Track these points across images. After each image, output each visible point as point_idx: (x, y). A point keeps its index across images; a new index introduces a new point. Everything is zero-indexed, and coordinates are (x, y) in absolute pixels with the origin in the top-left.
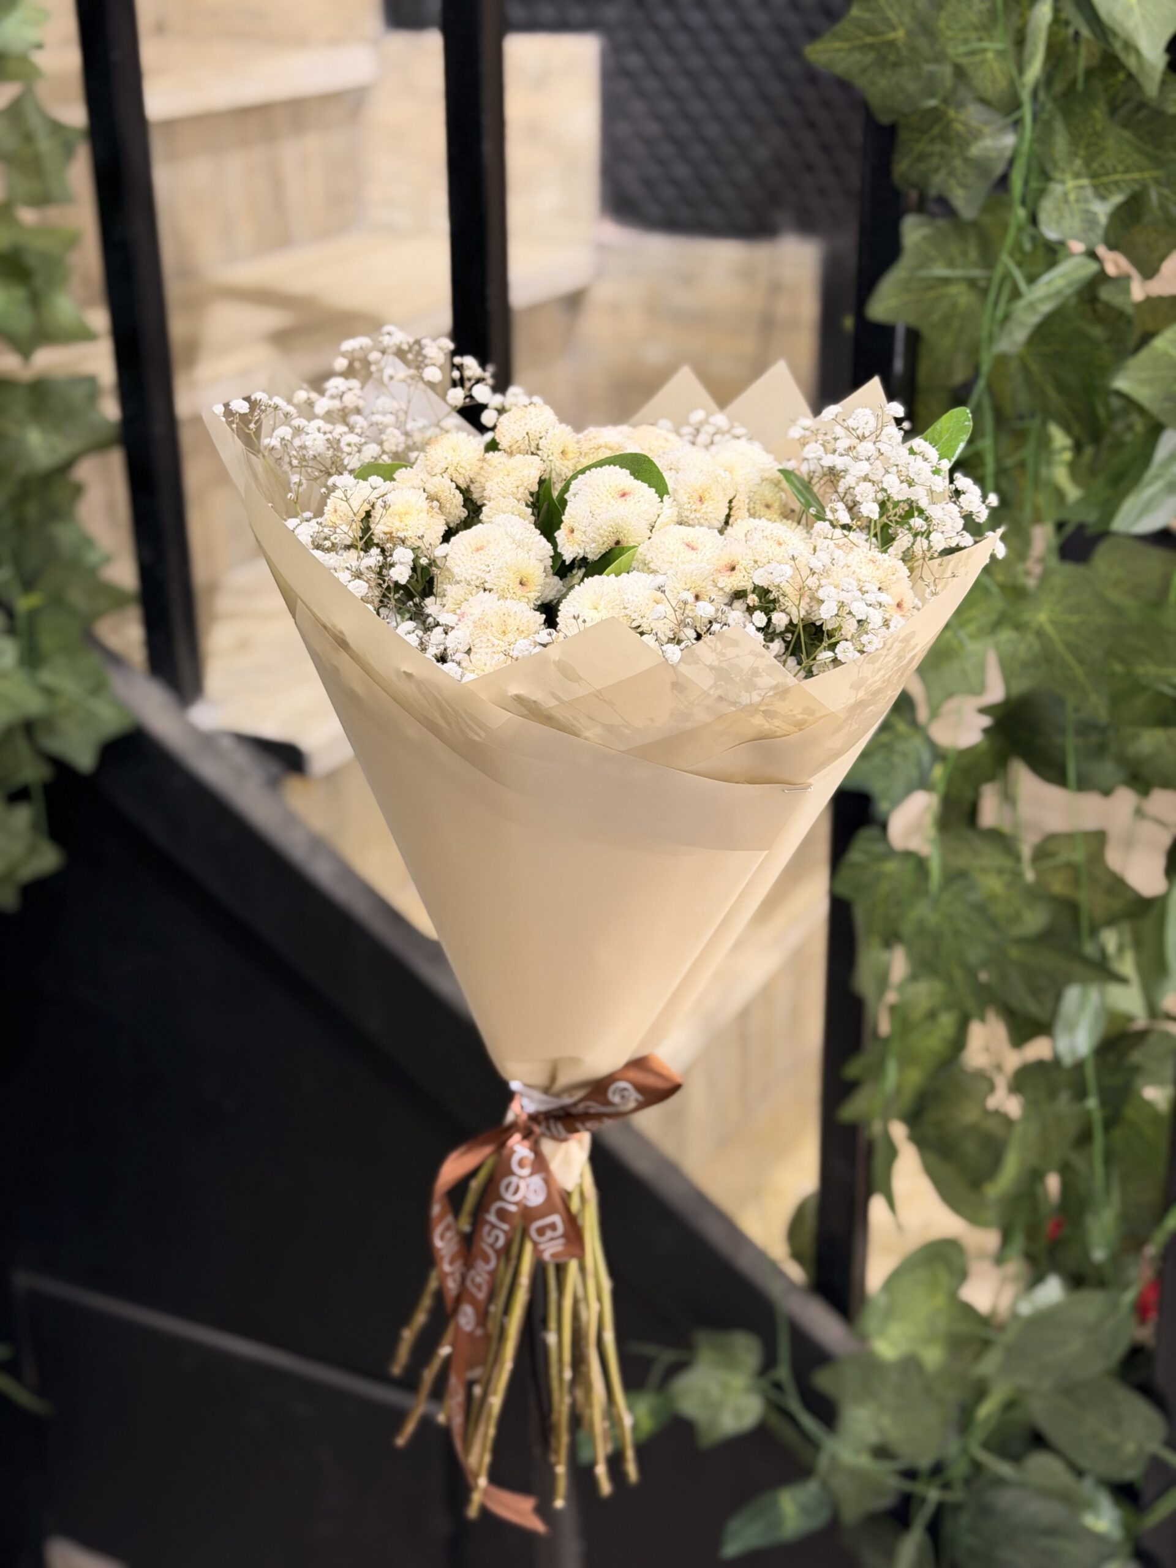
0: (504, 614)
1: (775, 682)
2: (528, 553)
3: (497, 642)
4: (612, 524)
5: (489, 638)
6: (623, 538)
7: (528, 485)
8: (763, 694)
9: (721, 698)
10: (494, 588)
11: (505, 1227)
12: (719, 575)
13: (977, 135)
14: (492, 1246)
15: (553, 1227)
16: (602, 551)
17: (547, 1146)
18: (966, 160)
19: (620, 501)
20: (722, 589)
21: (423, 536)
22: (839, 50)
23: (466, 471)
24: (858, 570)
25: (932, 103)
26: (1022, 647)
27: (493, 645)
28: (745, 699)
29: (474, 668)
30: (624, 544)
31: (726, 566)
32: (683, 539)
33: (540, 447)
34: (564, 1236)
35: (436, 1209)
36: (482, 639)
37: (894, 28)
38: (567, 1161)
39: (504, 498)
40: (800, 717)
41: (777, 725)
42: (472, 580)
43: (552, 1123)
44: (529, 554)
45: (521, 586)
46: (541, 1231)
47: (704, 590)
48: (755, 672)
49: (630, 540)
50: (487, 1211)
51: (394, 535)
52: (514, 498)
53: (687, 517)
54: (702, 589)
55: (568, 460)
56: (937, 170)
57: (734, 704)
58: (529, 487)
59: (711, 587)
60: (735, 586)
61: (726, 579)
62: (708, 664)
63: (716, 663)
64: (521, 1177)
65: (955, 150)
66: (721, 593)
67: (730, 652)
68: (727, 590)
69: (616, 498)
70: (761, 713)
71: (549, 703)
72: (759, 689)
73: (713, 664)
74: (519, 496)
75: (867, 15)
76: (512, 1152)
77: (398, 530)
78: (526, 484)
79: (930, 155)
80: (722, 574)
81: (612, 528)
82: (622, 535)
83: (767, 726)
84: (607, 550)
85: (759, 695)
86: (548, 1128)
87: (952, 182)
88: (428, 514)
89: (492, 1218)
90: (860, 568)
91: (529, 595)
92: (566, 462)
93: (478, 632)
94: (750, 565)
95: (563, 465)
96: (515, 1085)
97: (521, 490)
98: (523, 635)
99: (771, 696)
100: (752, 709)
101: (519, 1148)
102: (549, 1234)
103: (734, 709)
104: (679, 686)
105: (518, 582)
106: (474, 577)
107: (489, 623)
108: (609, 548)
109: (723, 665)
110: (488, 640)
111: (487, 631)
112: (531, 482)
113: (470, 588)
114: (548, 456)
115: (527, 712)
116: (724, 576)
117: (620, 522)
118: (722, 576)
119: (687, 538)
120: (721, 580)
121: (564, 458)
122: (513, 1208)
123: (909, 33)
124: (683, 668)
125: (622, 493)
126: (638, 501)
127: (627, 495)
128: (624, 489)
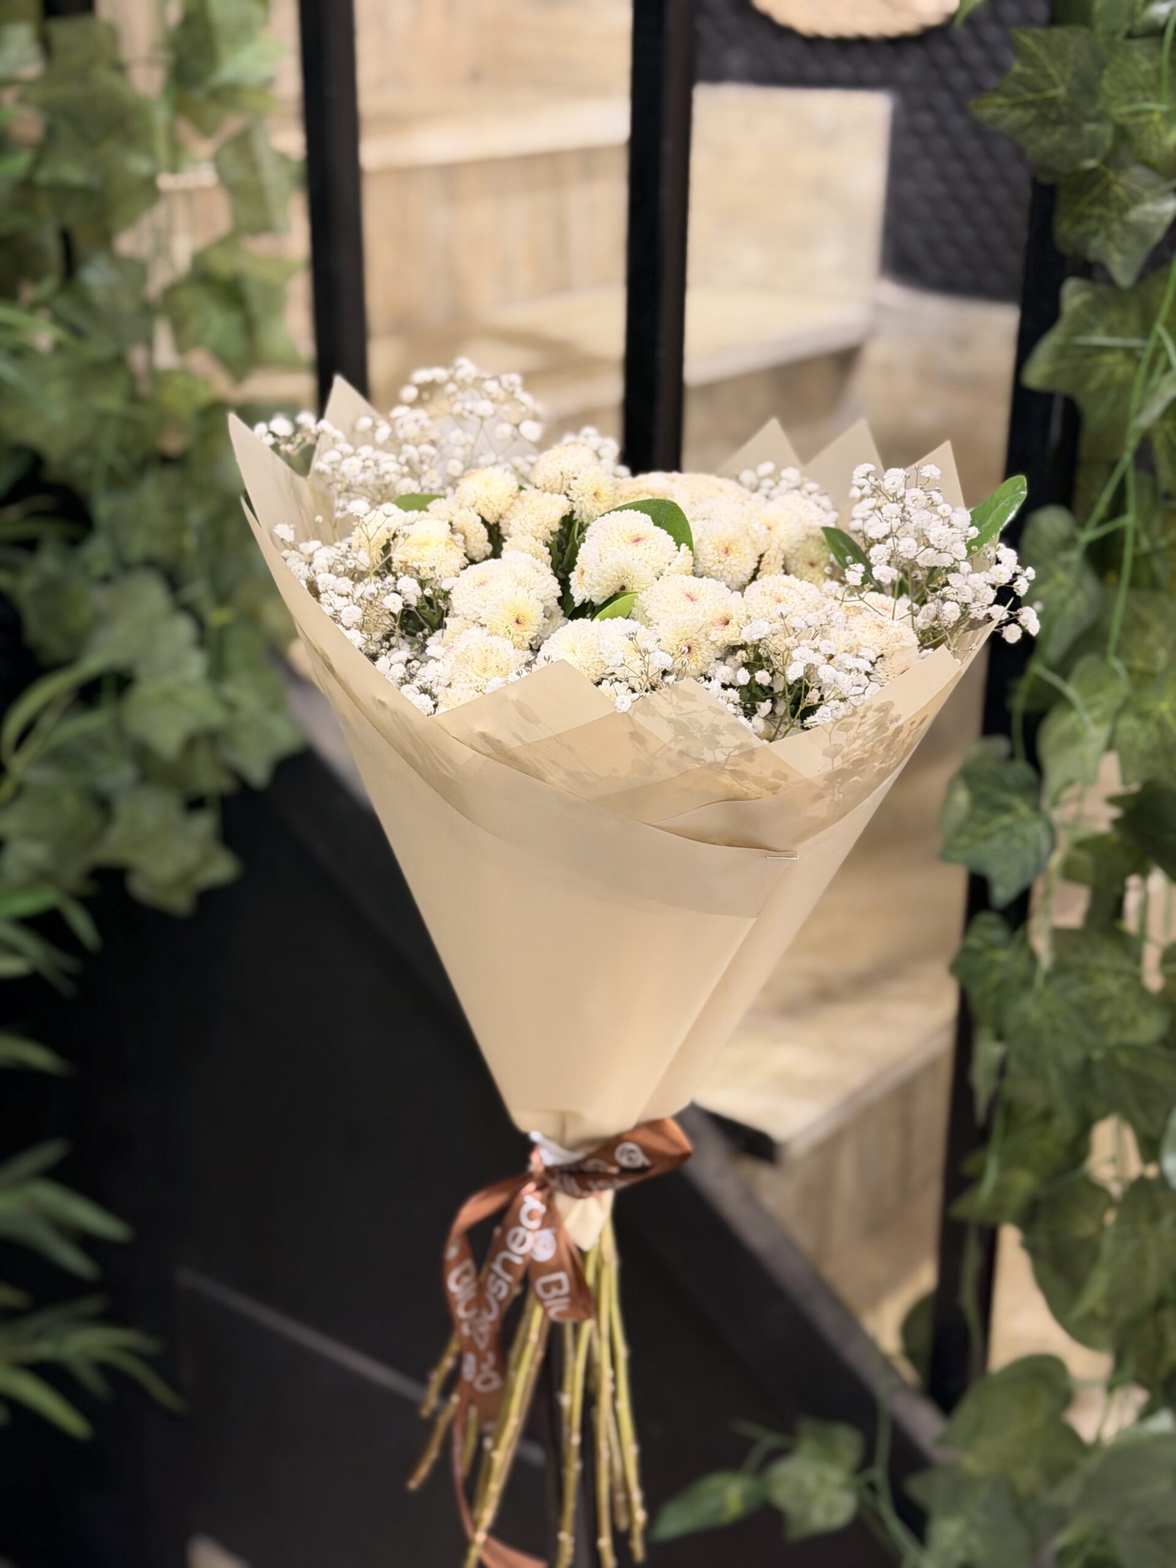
0: (487, 651)
1: (738, 742)
2: (528, 591)
3: (475, 677)
4: (616, 568)
5: (468, 673)
6: (628, 583)
7: (548, 524)
8: (727, 753)
9: (682, 753)
10: (488, 624)
11: (509, 1278)
12: (712, 628)
13: (1136, 199)
14: (495, 1296)
15: (558, 1284)
16: (606, 595)
17: (562, 1201)
18: (1125, 224)
19: (632, 546)
20: (713, 643)
21: (434, 568)
22: (1000, 106)
23: (494, 506)
24: (860, 634)
25: (1091, 163)
26: (1142, 737)
27: (471, 681)
28: (708, 756)
29: (449, 703)
30: (629, 589)
31: (720, 619)
32: (684, 589)
33: (571, 487)
34: (569, 1295)
35: (452, 1252)
36: (461, 673)
37: (1054, 86)
38: (584, 1218)
39: (523, 535)
40: (772, 780)
41: (748, 787)
42: (469, 614)
43: (565, 1178)
44: (530, 593)
45: (516, 624)
46: (547, 1287)
47: (696, 642)
48: (716, 730)
49: (635, 586)
50: (493, 1259)
51: (409, 564)
52: (532, 536)
53: (709, 568)
54: (693, 641)
55: (601, 502)
56: (1095, 233)
57: (698, 760)
58: (550, 526)
59: (703, 640)
60: (726, 641)
61: (718, 632)
62: (665, 716)
63: (673, 716)
64: (528, 1230)
65: (1113, 214)
66: (714, 647)
67: (687, 705)
68: (718, 644)
69: (628, 543)
70: (728, 772)
71: (511, 743)
72: (722, 747)
73: (671, 716)
74: (538, 535)
75: (1029, 71)
76: (523, 1203)
77: (414, 560)
78: (545, 523)
79: (1089, 217)
80: (716, 627)
81: (617, 572)
82: (627, 580)
83: (738, 786)
84: (612, 595)
85: (723, 753)
86: (562, 1182)
87: (1111, 247)
88: (446, 546)
89: (497, 1267)
90: (864, 632)
91: (524, 633)
92: (598, 505)
93: (458, 666)
94: (743, 620)
95: (594, 506)
96: (535, 1136)
97: (541, 528)
98: (502, 673)
99: (735, 756)
100: (716, 767)
101: (531, 1201)
102: (555, 1291)
103: (698, 766)
104: (638, 737)
105: (514, 620)
106: (471, 612)
107: (470, 658)
108: (614, 593)
109: (680, 718)
110: (467, 675)
111: (467, 666)
112: (551, 520)
113: (467, 622)
114: (579, 497)
115: (492, 751)
116: (718, 629)
117: (625, 567)
118: (715, 629)
119: (689, 588)
120: (713, 633)
121: (596, 500)
122: (518, 1261)
123: (1070, 90)
124: (639, 718)
125: (635, 538)
126: (650, 548)
127: (641, 541)
128: (638, 534)
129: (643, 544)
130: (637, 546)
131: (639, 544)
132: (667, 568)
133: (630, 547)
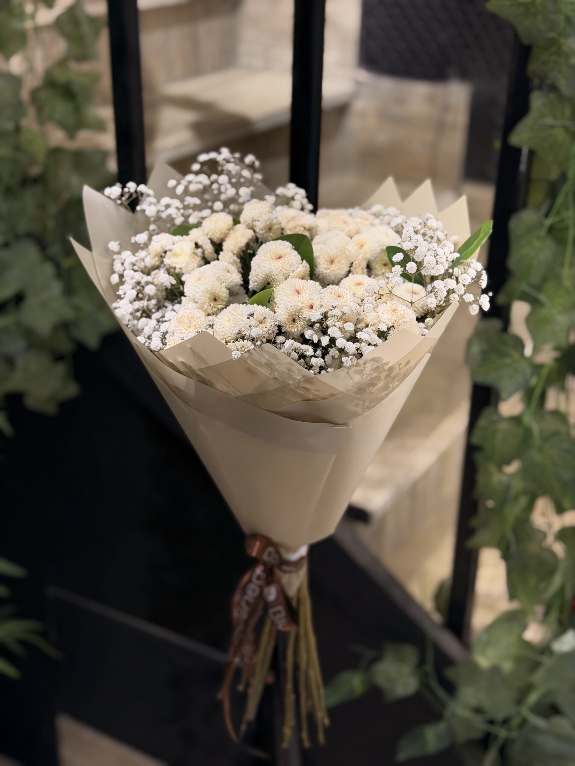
0: (191, 317)
2: (221, 283)
3: (184, 331)
6: (271, 281)
7: (240, 246)
9: (275, 379)
12: (305, 310)
15: (280, 612)
21: (183, 267)
23: (218, 234)
30: (271, 285)
31: (309, 305)
32: (295, 287)
33: (254, 226)
34: (285, 616)
42: (191, 296)
45: (214, 301)
46: (274, 613)
49: (274, 283)
53: (322, 271)
54: (296, 317)
55: (273, 233)
60: (310, 318)
61: (307, 312)
68: (306, 320)
69: (274, 260)
74: (234, 252)
80: (307, 310)
82: (271, 279)
83: (308, 395)
88: (191, 256)
91: (218, 306)
92: (271, 234)
95: (269, 236)
102: (278, 616)
104: (250, 371)
105: (213, 299)
108: (264, 286)
113: (191, 300)
120: (305, 313)
121: (270, 232)
125: (279, 256)
126: (284, 263)
127: (281, 258)
128: (281, 255)
129: (281, 261)
130: (278, 261)
131: (280, 260)
132: (291, 275)
133: (275, 262)
